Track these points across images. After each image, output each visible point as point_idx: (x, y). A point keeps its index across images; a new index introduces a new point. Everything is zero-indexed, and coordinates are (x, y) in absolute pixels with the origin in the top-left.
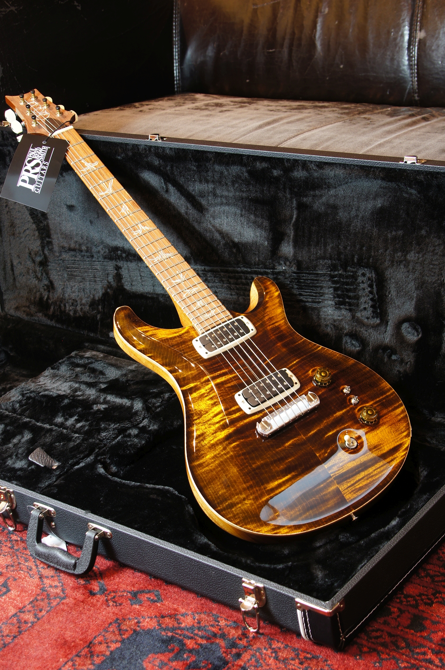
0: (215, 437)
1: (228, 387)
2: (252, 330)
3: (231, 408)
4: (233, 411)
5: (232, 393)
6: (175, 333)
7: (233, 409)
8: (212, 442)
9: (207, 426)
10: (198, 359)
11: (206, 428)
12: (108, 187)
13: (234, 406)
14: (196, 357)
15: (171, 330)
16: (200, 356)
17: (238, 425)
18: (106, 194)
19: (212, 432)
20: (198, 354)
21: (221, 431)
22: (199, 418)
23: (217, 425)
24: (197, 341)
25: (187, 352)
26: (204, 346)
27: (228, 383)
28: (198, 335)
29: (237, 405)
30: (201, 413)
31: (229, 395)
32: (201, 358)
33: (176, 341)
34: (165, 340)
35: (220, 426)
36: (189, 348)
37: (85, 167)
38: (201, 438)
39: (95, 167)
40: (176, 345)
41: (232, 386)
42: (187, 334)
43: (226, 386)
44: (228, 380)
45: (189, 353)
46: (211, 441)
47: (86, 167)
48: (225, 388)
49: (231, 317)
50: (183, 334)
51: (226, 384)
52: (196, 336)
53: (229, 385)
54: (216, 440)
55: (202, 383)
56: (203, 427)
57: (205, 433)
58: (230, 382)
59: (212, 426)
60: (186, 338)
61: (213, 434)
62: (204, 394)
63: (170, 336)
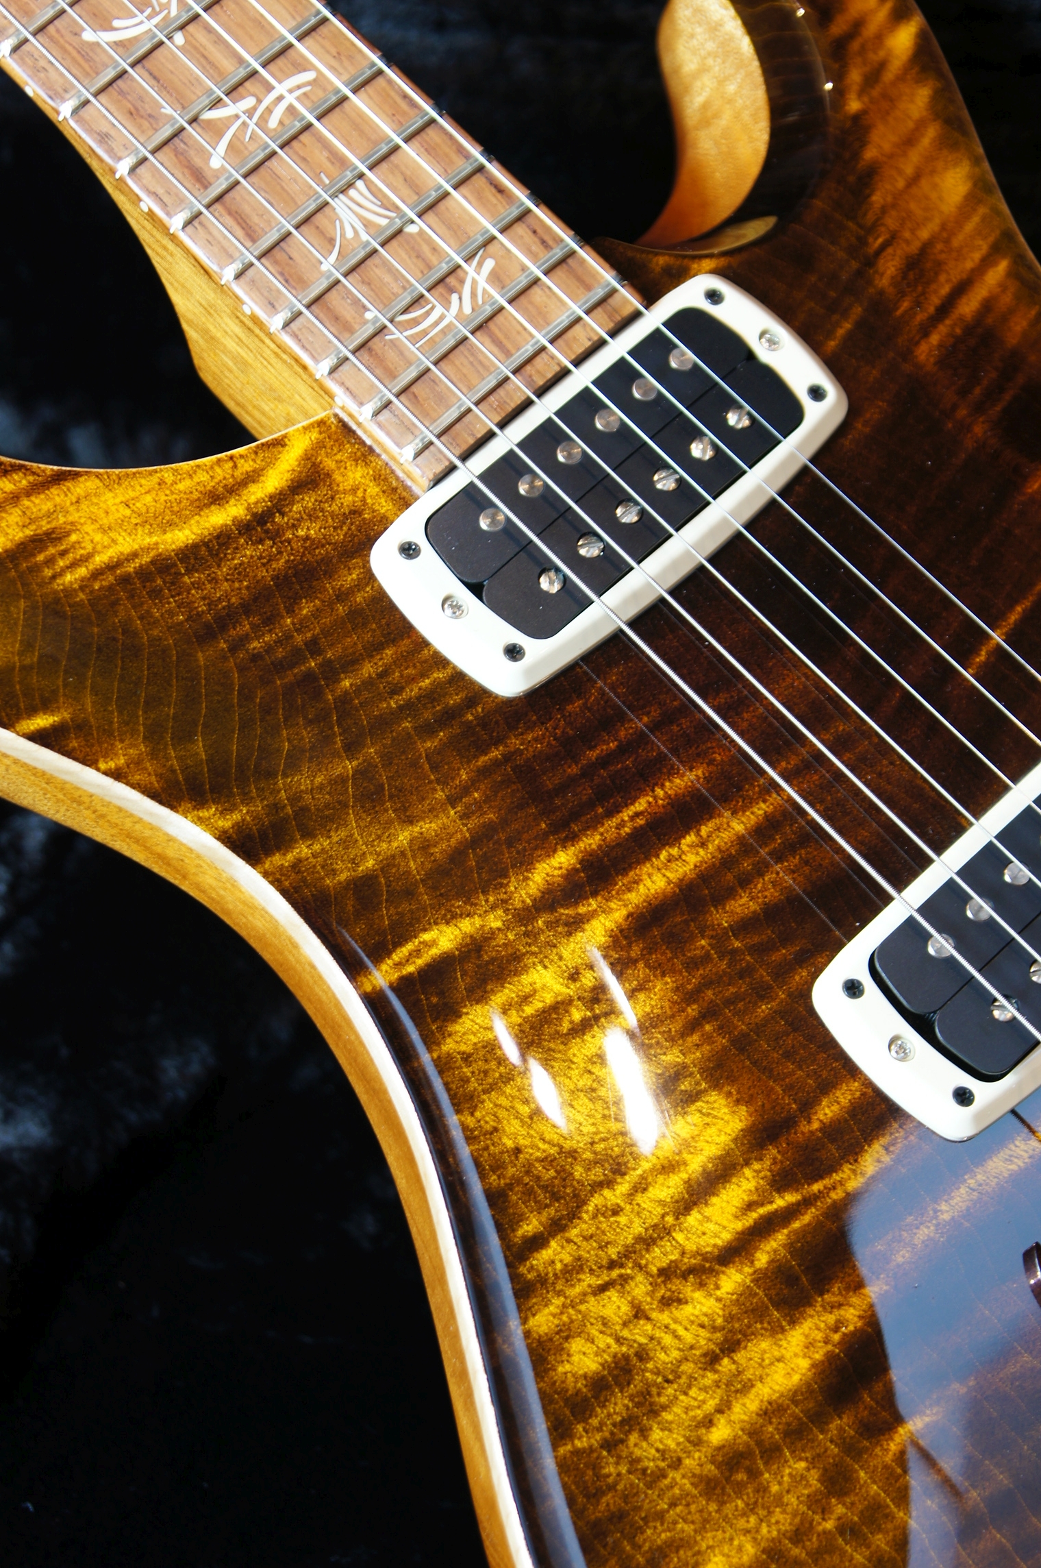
0: (739, 1386)
1: (744, 926)
2: (817, 393)
3: (807, 1107)
4: (833, 1131)
5: (782, 972)
6: (216, 498)
7: (828, 1110)
8: (720, 1434)
9: (640, 1288)
10: (449, 716)
11: (639, 1313)
13: (826, 1088)
14: (431, 696)
15: (166, 472)
16: (459, 678)
17: (902, 1256)
19: (704, 1340)
20: (440, 661)
21: (777, 1330)
22: (557, 1227)
23: (732, 1280)
24: (409, 550)
25: (350, 663)
26: (476, 589)
27: (731, 893)
28: (404, 501)
29: (850, 1069)
30: (565, 1175)
31: (762, 993)
32: (477, 694)
33: (240, 572)
34: (144, 574)
35: (760, 1278)
36: (357, 618)
38: (619, 1404)
40: (246, 609)
41: (770, 914)
42: (308, 500)
43: (722, 918)
44: (726, 861)
45: (368, 669)
46: (708, 1422)
48: (720, 940)
49: (629, 298)
50: (280, 501)
51: (722, 897)
52: (385, 506)
53: (744, 904)
54: (746, 1408)
55: (525, 916)
56: (614, 1306)
57: (642, 1355)
58: (745, 881)
59: (688, 1289)
60: (312, 530)
61: (711, 1360)
62: (559, 1007)
63: (182, 536)
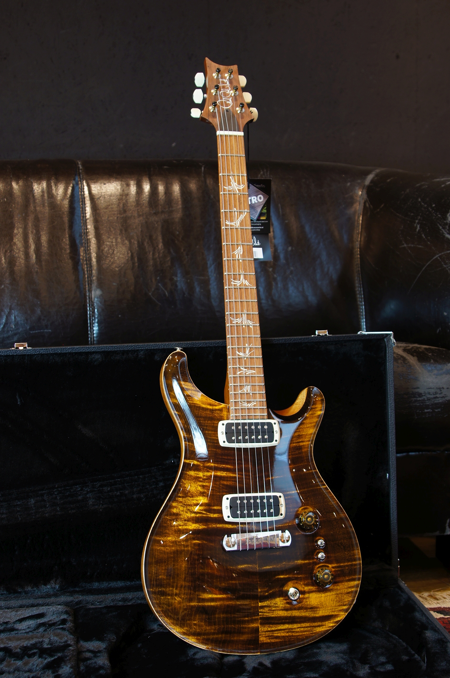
0: (186, 525)
1: (223, 485)
2: (276, 441)
3: (214, 506)
4: (214, 510)
5: (223, 492)
6: (210, 405)
7: (215, 508)
8: (180, 527)
9: (185, 509)
10: (214, 443)
11: (183, 511)
12: (237, 219)
13: (217, 505)
14: (214, 439)
15: (208, 398)
16: (218, 440)
17: (210, 526)
18: (231, 226)
19: (186, 518)
20: (217, 437)
21: (193, 523)
22: (183, 497)
23: (193, 515)
24: (223, 424)
25: (209, 430)
26: (226, 433)
27: (225, 481)
28: (228, 419)
29: (221, 506)
30: (188, 493)
31: (219, 492)
32: (218, 443)
33: (206, 414)
34: (197, 407)
35: (196, 517)
36: (213, 427)
37: (229, 184)
38: (174, 517)
39: (239, 190)
40: (204, 417)
41: (227, 485)
42: (219, 412)
43: (222, 482)
44: (227, 477)
45: (210, 432)
46: (180, 525)
47: (231, 186)
48: (220, 484)
49: (266, 417)
50: (216, 410)
51: (223, 480)
52: (225, 418)
53: (225, 483)
54: (185, 527)
55: (204, 467)
56: (181, 508)
57: (180, 515)
58: (227, 481)
59: (189, 513)
60: (216, 415)
61: (185, 520)
62: (200, 478)
63: (204, 406)
